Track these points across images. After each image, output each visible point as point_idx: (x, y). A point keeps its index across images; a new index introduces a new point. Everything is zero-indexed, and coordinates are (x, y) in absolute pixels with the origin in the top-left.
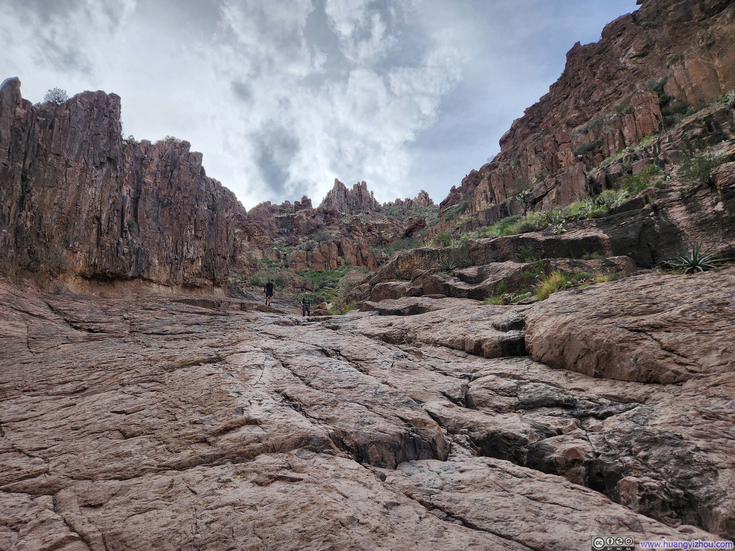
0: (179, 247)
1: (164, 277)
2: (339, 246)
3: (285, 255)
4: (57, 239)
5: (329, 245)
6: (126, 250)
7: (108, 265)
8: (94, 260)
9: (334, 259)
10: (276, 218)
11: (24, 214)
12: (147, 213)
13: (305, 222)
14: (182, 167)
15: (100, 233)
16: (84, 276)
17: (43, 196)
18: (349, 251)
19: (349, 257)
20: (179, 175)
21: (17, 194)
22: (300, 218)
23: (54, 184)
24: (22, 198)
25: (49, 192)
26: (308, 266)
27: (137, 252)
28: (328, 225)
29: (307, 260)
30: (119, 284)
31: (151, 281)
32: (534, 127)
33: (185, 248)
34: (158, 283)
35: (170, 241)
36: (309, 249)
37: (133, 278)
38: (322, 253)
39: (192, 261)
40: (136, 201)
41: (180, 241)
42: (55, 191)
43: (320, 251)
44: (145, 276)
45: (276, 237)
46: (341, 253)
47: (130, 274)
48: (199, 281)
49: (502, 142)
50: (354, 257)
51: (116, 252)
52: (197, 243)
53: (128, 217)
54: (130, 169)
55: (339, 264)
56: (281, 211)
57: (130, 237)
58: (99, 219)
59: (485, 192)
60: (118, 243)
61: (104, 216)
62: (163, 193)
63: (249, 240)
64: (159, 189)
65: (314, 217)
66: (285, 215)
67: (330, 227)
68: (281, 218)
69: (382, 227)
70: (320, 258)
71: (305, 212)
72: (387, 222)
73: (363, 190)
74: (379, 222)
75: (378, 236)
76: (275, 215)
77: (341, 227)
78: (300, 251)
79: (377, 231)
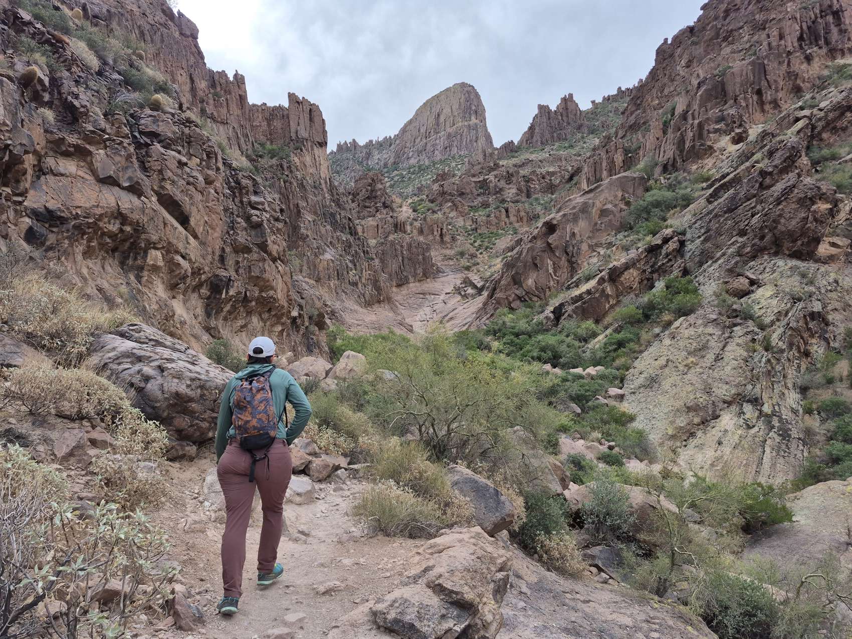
1: (413, 281)
3: (476, 219)
5: (500, 211)
6: (403, 277)
7: (400, 282)
9: (503, 221)
10: (476, 182)
12: (406, 264)
13: (494, 184)
15: (397, 275)
16: (396, 286)
18: (513, 214)
19: (513, 219)
26: (488, 228)
28: (509, 184)
29: (487, 224)
30: (403, 286)
33: (417, 271)
39: (420, 274)
40: (403, 261)
41: (415, 269)
43: (495, 216)
44: (408, 282)
45: (475, 199)
46: (508, 216)
47: (405, 283)
48: (422, 279)
51: (401, 279)
52: (420, 268)
53: (402, 267)
55: (505, 223)
57: (403, 273)
61: (397, 271)
63: (456, 211)
65: (499, 180)
66: (481, 179)
67: (510, 186)
68: (479, 181)
69: (553, 174)
70: (495, 222)
71: (495, 175)
72: (557, 169)
73: (569, 103)
74: (551, 169)
75: (549, 182)
76: (475, 179)
77: (519, 183)
78: (484, 218)
79: (549, 178)
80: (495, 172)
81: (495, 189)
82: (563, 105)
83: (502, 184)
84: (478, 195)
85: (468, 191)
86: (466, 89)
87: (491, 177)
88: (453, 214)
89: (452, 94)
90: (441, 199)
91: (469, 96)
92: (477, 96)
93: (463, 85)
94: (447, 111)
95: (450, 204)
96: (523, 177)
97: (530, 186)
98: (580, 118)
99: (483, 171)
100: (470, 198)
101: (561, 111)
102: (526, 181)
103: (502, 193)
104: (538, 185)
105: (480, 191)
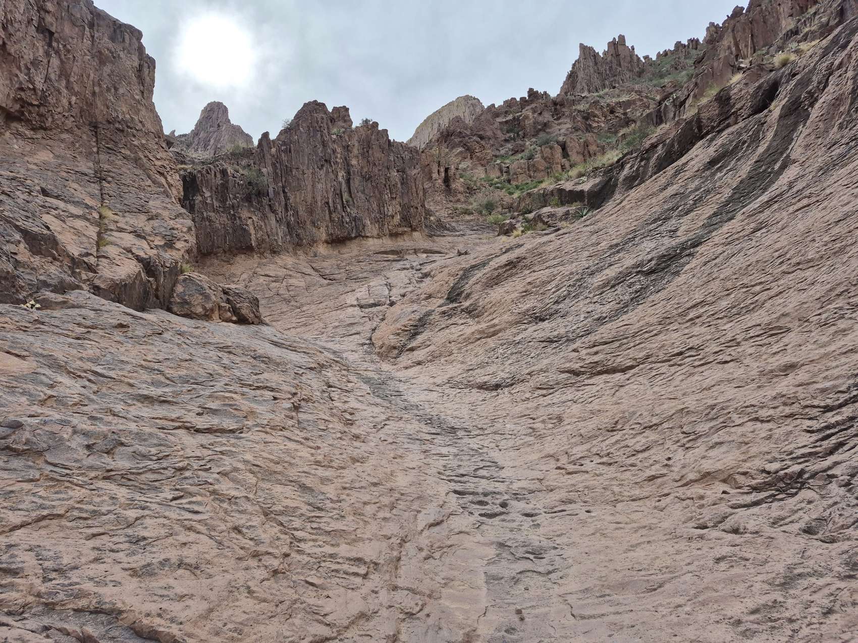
0: (382, 208)
1: (375, 232)
2: (564, 147)
3: (508, 167)
4: (308, 223)
5: (551, 148)
6: (348, 220)
7: (339, 233)
8: (332, 231)
9: (557, 163)
10: (500, 123)
11: (289, 214)
12: (356, 188)
13: (531, 122)
14: (374, 146)
15: (330, 213)
16: (327, 242)
17: (295, 197)
18: (575, 151)
19: (575, 157)
20: (373, 153)
21: (283, 203)
22: (526, 117)
23: (299, 188)
24: (286, 205)
25: (298, 194)
26: (530, 177)
27: (355, 219)
28: (558, 119)
29: (529, 170)
30: (348, 243)
31: (367, 237)
33: (386, 209)
34: (372, 237)
35: (375, 206)
36: (530, 158)
37: (356, 237)
39: (393, 217)
40: (348, 181)
41: (381, 204)
42: (301, 193)
43: (542, 157)
44: (363, 234)
46: (565, 154)
47: (353, 235)
48: (400, 230)
51: (341, 223)
52: (394, 202)
53: (346, 196)
54: (341, 158)
55: (563, 167)
57: (349, 210)
58: (328, 203)
60: (342, 216)
61: (330, 201)
62: (365, 170)
63: (471, 158)
64: (362, 168)
66: (510, 117)
67: (560, 121)
68: (506, 122)
69: (628, 104)
70: (542, 165)
71: (532, 108)
72: (634, 96)
73: (620, 48)
74: (624, 98)
75: (623, 117)
76: (499, 120)
77: (574, 118)
78: (522, 161)
79: (622, 111)
80: (533, 105)
81: (535, 128)
82: (612, 51)
83: (547, 117)
84: (506, 141)
85: (489, 133)
88: (466, 164)
95: (460, 149)
96: (579, 111)
97: (590, 125)
98: (638, 65)
99: (512, 110)
100: (493, 145)
101: (609, 59)
102: (584, 118)
103: (548, 130)
104: (604, 122)
105: (508, 135)
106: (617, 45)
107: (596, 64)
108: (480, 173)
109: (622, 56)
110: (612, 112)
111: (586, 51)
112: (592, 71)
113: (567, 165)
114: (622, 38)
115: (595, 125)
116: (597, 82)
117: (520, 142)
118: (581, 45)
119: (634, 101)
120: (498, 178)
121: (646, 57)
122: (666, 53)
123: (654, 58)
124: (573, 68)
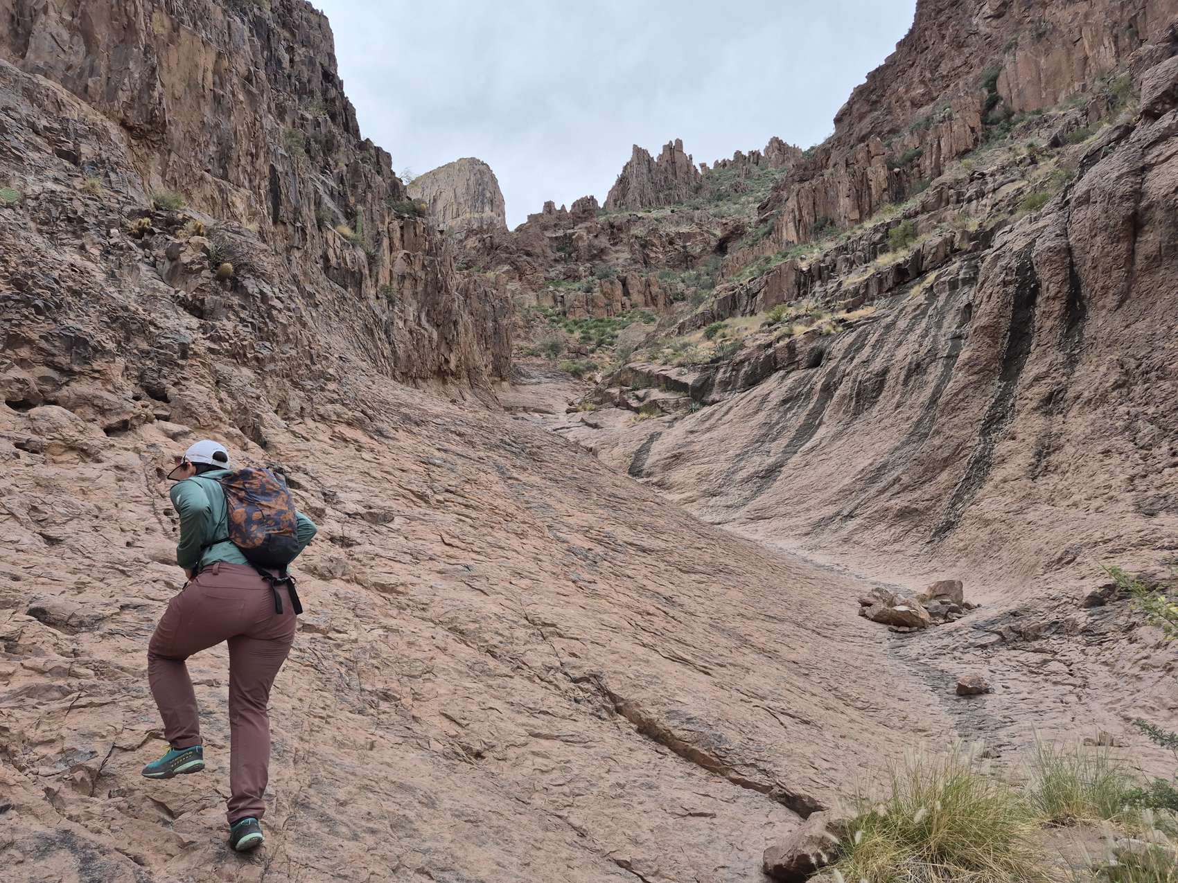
2: (624, 283)
3: (562, 297)
5: (612, 283)
9: (617, 301)
10: (551, 238)
13: (586, 243)
18: (636, 289)
19: (637, 297)
22: (580, 237)
26: (588, 312)
28: (615, 244)
29: (587, 304)
32: (875, 102)
36: (589, 290)
38: (604, 294)
39: (486, 367)
43: (602, 291)
45: (551, 266)
46: (626, 293)
49: (838, 121)
50: (642, 297)
55: (623, 306)
56: (555, 225)
59: (793, 211)
63: (520, 280)
65: (596, 236)
66: (560, 233)
67: (617, 248)
68: (557, 238)
69: (688, 237)
70: (602, 301)
71: (586, 228)
72: (695, 229)
73: (677, 154)
74: (684, 229)
75: (682, 250)
76: (549, 234)
77: (632, 246)
78: (579, 293)
79: (681, 244)
80: (588, 224)
81: (590, 251)
82: (668, 156)
83: (603, 241)
84: (556, 261)
85: (538, 250)
86: (477, 167)
87: (580, 230)
88: (514, 286)
89: (456, 171)
90: (488, 259)
91: (482, 178)
92: (493, 180)
93: (473, 161)
94: (448, 195)
95: (506, 267)
96: (636, 237)
97: (648, 255)
98: (695, 179)
99: (562, 223)
100: (541, 265)
101: (664, 164)
102: (641, 245)
103: (604, 257)
104: (662, 253)
105: (559, 254)
106: (673, 150)
107: (650, 171)
108: (530, 299)
109: (678, 164)
110: (671, 243)
111: (639, 153)
112: (645, 179)
113: (628, 304)
114: (679, 142)
115: (652, 255)
116: (651, 195)
117: (574, 267)
118: (635, 146)
119: (695, 234)
120: (552, 308)
121: (703, 166)
122: (724, 164)
123: (711, 167)
124: (624, 171)
